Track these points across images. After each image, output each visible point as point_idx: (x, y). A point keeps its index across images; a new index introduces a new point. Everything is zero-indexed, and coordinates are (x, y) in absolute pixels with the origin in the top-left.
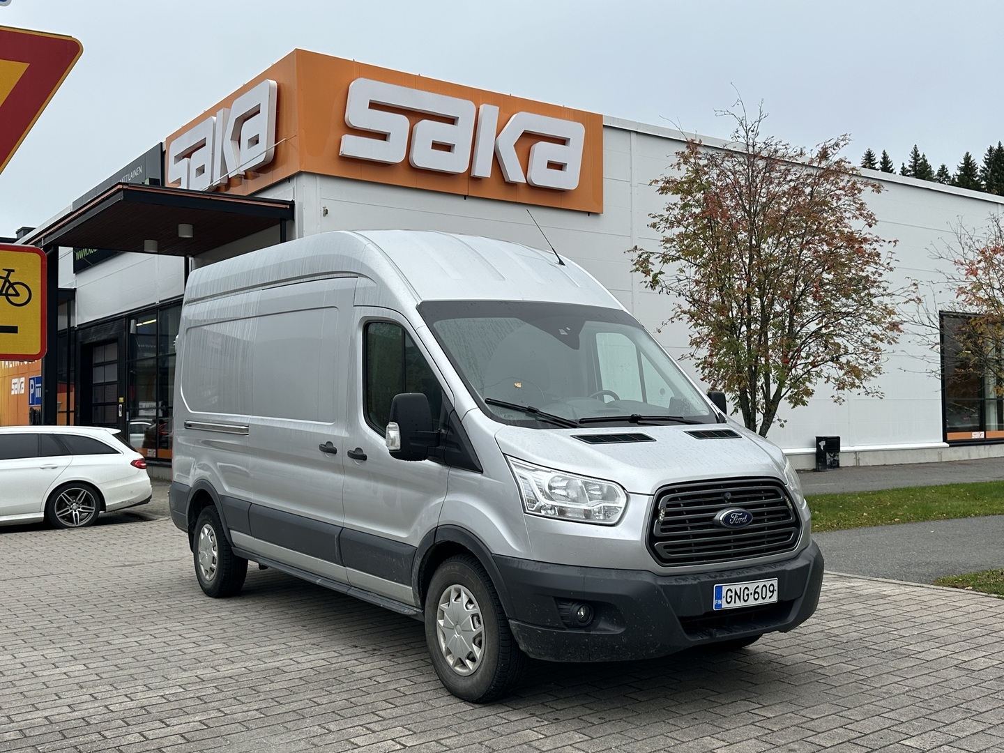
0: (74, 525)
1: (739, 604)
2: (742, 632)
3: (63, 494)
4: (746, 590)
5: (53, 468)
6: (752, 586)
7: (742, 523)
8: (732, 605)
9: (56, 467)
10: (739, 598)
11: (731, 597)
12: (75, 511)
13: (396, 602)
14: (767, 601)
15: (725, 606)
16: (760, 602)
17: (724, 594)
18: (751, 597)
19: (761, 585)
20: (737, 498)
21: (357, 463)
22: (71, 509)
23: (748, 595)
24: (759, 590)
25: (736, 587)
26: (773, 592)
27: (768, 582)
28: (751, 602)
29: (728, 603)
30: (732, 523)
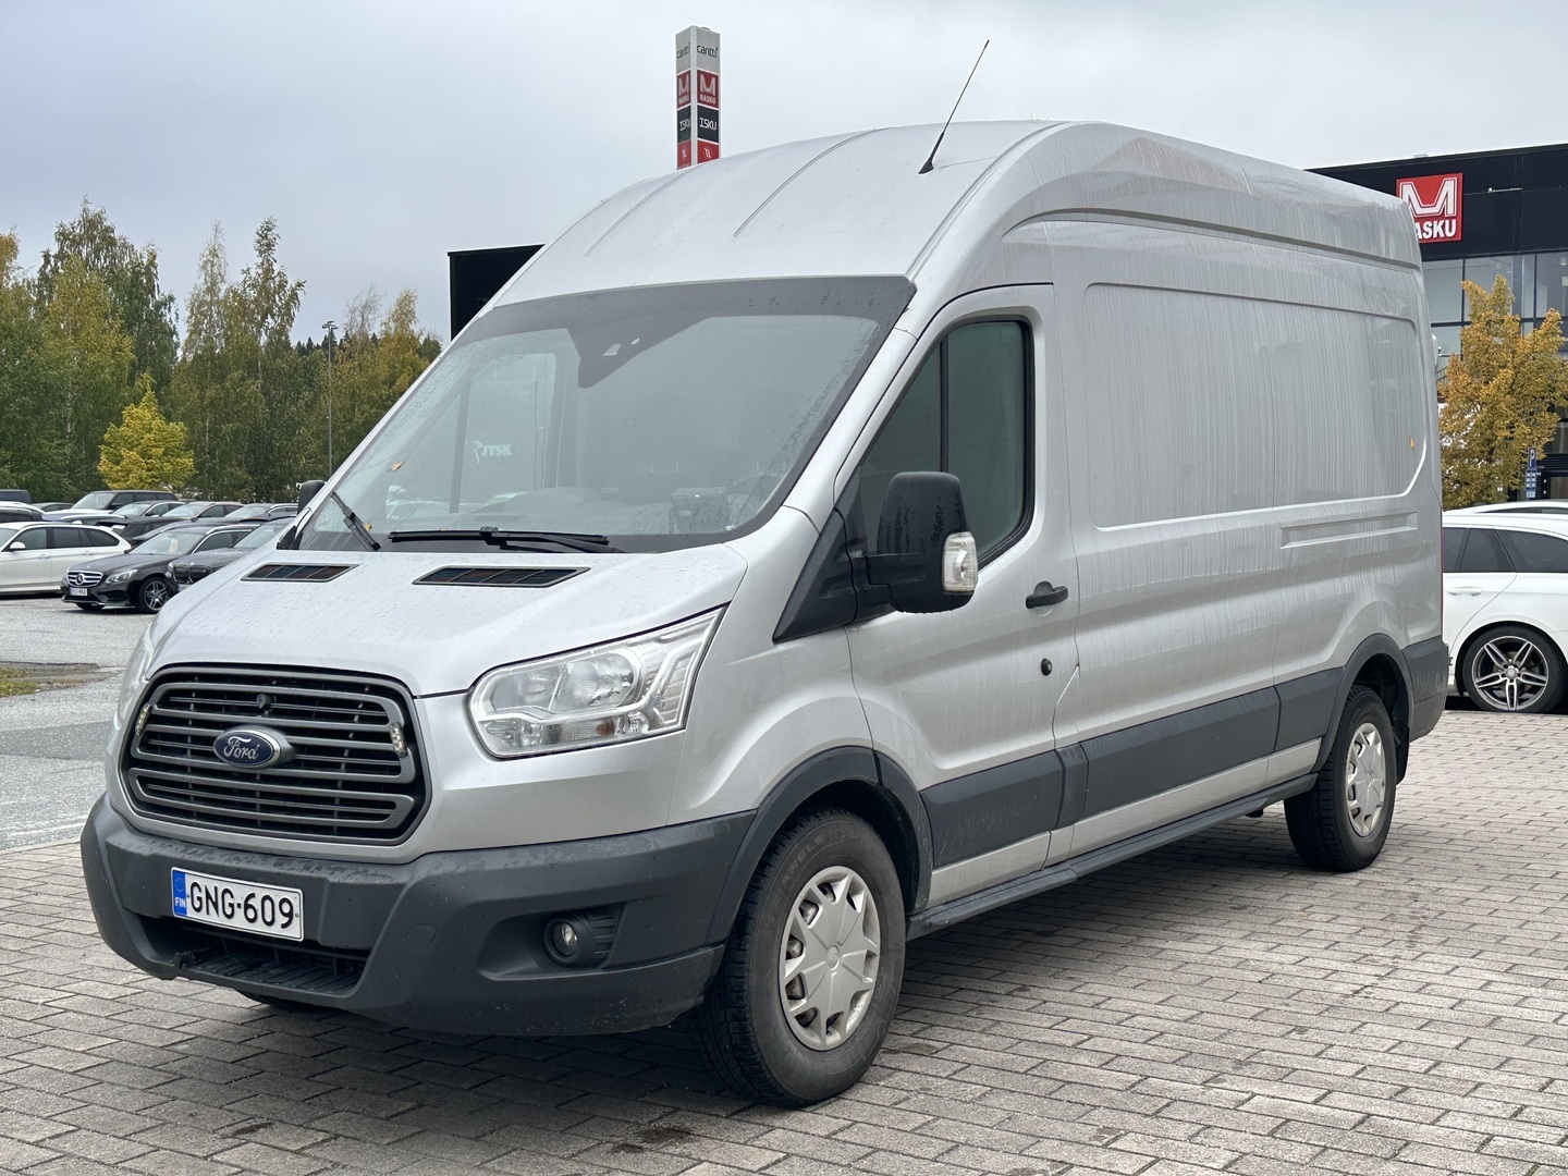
0: (1506, 708)
1: (214, 918)
3: (1489, 646)
4: (227, 896)
5: (1474, 594)
6: (241, 890)
8: (201, 917)
9: (1478, 594)
10: (215, 905)
11: (200, 899)
12: (1512, 681)
14: (275, 931)
15: (191, 915)
16: (259, 928)
17: (188, 891)
18: (239, 913)
19: (260, 894)
22: (1503, 676)
23: (231, 905)
24: (256, 903)
25: (209, 883)
26: (290, 915)
27: (277, 894)
28: (239, 922)
29: (198, 910)
30: (227, 755)
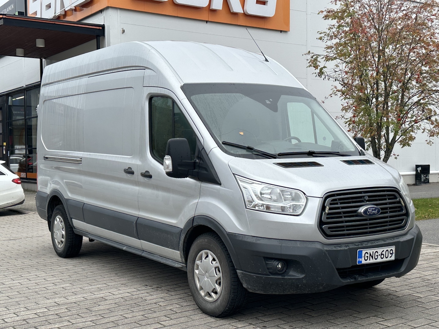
1: (372, 261)
2: (374, 277)
4: (376, 253)
6: (380, 250)
7: (374, 214)
8: (368, 262)
10: (372, 257)
11: (367, 257)
13: (170, 260)
14: (389, 259)
15: (364, 262)
16: (385, 260)
17: (363, 255)
18: (379, 257)
19: (385, 250)
20: (371, 199)
21: (146, 179)
23: (377, 256)
24: (384, 253)
25: (371, 251)
26: (392, 254)
27: (389, 248)
28: (379, 260)
29: (366, 260)
30: (369, 214)
